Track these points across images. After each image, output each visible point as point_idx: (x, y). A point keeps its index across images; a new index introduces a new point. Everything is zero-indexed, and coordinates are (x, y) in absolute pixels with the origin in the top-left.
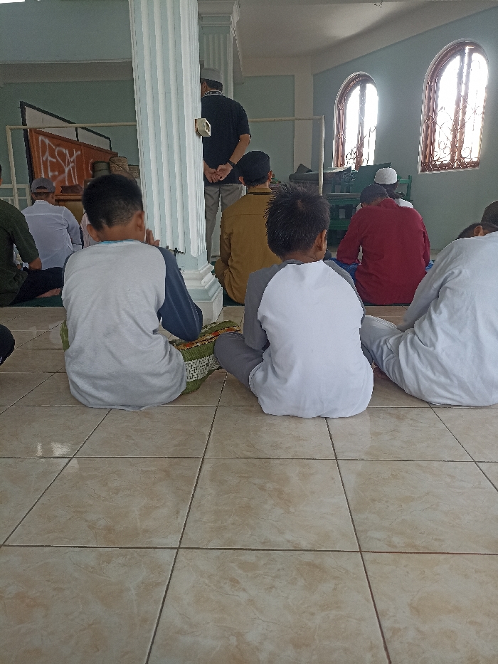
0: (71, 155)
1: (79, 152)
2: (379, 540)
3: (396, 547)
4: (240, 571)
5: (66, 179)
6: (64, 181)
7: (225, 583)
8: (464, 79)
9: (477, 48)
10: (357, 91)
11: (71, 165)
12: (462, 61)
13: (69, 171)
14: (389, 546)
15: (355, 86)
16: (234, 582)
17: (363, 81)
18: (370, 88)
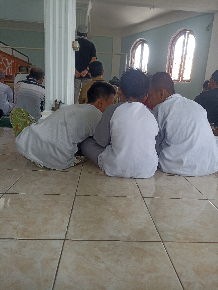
0: (10, 62)
1: (14, 61)
2: (171, 236)
3: (179, 239)
4: (100, 252)
5: (7, 72)
6: (5, 73)
7: (92, 259)
8: (185, 45)
9: (191, 32)
10: (140, 46)
11: (9, 66)
12: (185, 37)
13: (8, 69)
14: (176, 239)
15: (139, 44)
16: (97, 258)
17: (143, 42)
18: (146, 46)
